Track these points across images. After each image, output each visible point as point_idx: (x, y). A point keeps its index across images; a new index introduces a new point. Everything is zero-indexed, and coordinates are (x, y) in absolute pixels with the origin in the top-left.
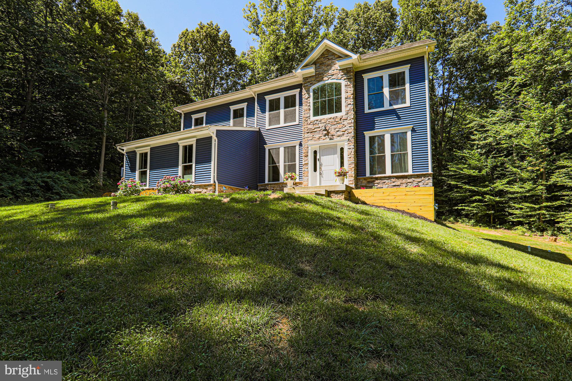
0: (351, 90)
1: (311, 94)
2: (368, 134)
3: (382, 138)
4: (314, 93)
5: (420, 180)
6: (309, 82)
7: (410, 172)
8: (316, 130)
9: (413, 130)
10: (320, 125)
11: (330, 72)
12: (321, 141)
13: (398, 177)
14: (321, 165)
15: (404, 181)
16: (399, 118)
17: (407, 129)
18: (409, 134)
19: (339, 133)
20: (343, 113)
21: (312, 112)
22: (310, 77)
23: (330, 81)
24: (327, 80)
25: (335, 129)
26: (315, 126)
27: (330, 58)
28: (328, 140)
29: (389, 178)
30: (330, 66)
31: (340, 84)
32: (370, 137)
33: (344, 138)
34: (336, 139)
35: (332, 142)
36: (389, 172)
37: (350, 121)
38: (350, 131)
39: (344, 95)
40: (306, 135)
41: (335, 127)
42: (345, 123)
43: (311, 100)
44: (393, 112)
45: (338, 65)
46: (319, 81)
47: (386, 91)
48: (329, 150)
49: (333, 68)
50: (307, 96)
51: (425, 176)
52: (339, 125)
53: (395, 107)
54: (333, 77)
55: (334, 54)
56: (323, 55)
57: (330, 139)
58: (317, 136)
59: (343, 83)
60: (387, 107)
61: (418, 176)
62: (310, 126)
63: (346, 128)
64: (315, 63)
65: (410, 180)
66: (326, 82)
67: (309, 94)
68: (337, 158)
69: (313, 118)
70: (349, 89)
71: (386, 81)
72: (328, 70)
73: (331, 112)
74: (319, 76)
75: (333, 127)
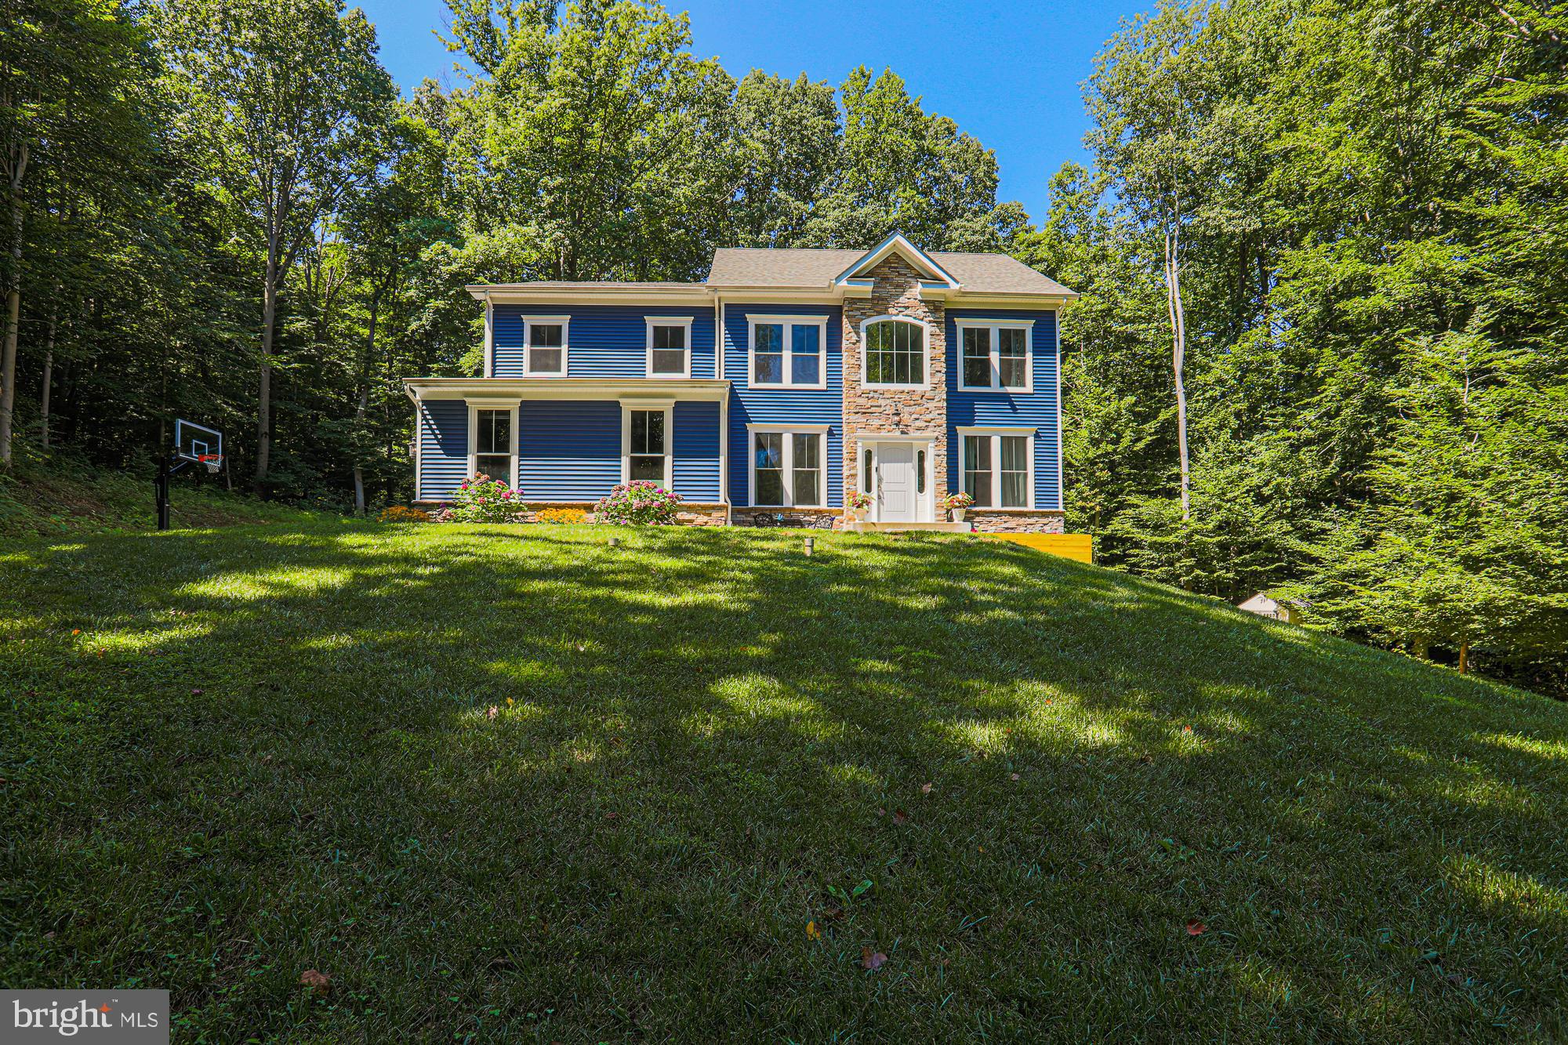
0: (942, 345)
1: (863, 335)
2: (963, 431)
3: (986, 440)
4: (869, 335)
5: (1045, 521)
6: (858, 309)
7: (1031, 506)
8: (873, 409)
9: (1037, 436)
10: (882, 402)
11: (901, 299)
12: (884, 433)
13: (1012, 514)
14: (880, 480)
15: (1023, 521)
16: (1014, 409)
17: (1028, 432)
18: (1030, 441)
19: (918, 424)
20: (926, 386)
21: (863, 371)
22: (861, 300)
23: (900, 318)
24: (896, 316)
25: (911, 414)
26: (870, 403)
27: (903, 271)
28: (898, 433)
29: (999, 514)
30: (902, 288)
31: (920, 330)
32: (967, 438)
33: (928, 433)
34: (913, 434)
35: (904, 439)
36: (996, 504)
37: (940, 404)
38: (939, 422)
39: (927, 353)
40: (853, 418)
41: (912, 409)
42: (931, 405)
43: (863, 347)
44: (1006, 398)
45: (917, 290)
46: (879, 313)
47: (995, 357)
48: (895, 453)
49: (908, 294)
50: (855, 338)
51: (1053, 514)
52: (918, 408)
53: (1010, 389)
54: (907, 312)
55: (908, 266)
56: (886, 261)
57: (903, 432)
58: (876, 423)
59: (928, 329)
60: (995, 387)
61: (1044, 515)
62: (861, 401)
63: (931, 416)
64: (870, 274)
65: (1032, 521)
66: (894, 318)
67: (858, 334)
68: (910, 470)
69: (865, 386)
70: (938, 343)
71: (994, 340)
72: (898, 296)
73: (903, 379)
74: (879, 303)
75: (907, 409)
